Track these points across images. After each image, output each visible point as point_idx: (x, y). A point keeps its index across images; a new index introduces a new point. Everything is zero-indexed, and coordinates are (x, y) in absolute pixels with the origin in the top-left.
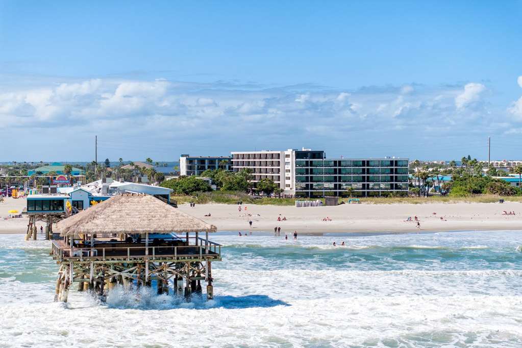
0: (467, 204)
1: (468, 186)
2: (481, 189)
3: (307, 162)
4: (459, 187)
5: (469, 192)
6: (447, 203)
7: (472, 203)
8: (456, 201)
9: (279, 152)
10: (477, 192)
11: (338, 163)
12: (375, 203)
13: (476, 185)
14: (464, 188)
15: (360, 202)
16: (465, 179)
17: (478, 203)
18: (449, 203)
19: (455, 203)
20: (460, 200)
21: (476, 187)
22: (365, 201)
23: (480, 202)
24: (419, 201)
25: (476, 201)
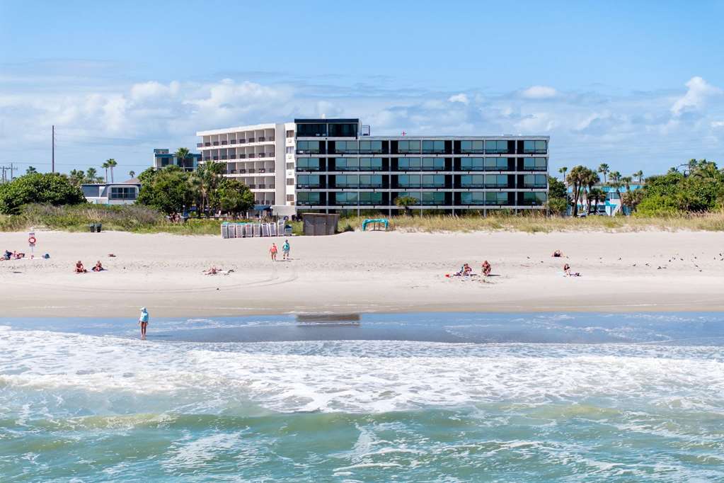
0: (666, 232)
1: (679, 196)
2: (709, 201)
3: (322, 143)
4: (657, 197)
5: (681, 208)
6: (613, 230)
7: (679, 230)
8: (639, 226)
9: (273, 126)
10: (696, 207)
11: (390, 146)
12: (429, 231)
13: (697, 194)
14: (668, 199)
15: (390, 228)
16: (675, 182)
17: (693, 230)
18: (620, 231)
19: (634, 230)
20: (650, 224)
21: (698, 199)
22: (404, 225)
23: (701, 227)
24: (545, 226)
25: (689, 227)
